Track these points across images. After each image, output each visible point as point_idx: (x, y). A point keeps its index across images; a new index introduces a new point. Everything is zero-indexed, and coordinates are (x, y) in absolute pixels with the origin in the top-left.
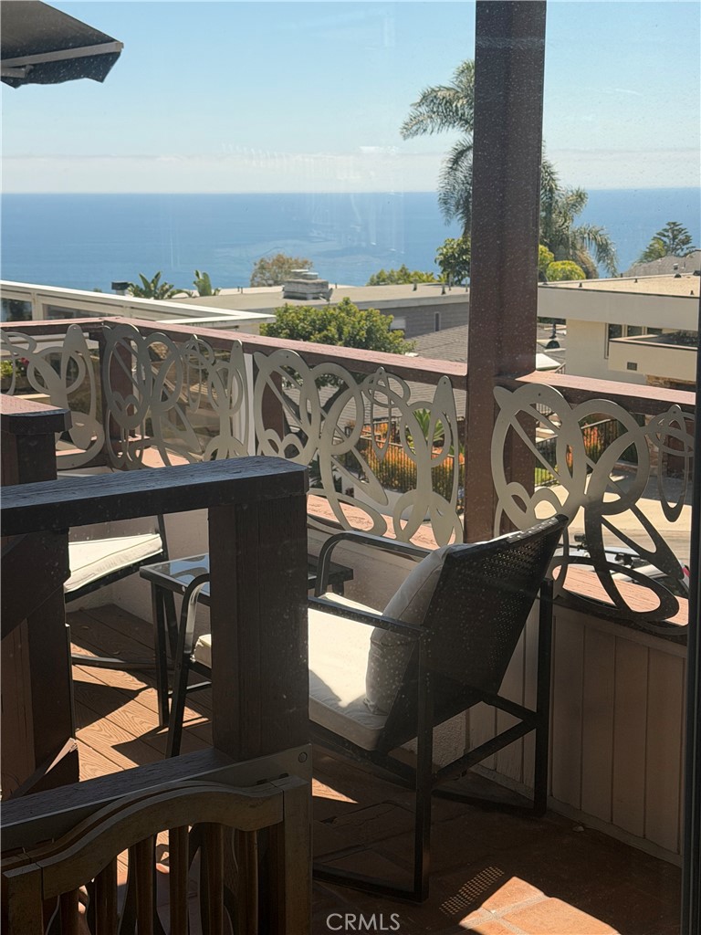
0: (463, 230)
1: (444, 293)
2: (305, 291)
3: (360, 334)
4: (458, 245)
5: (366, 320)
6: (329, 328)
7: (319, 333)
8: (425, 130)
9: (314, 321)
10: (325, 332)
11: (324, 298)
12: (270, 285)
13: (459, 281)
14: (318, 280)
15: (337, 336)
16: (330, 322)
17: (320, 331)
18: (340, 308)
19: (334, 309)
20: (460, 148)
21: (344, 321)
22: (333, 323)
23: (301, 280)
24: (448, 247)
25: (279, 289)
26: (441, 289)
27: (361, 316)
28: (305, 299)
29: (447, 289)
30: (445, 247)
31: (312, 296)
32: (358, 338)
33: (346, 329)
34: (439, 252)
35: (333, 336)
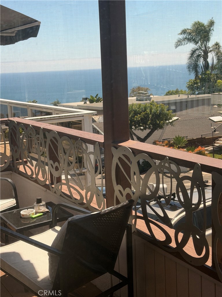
0: (195, 77)
1: (188, 97)
2: (143, 98)
3: (157, 112)
4: (194, 81)
5: (159, 107)
6: (147, 110)
7: (144, 112)
8: (182, 44)
9: (142, 108)
10: (146, 112)
11: (149, 100)
12: (133, 97)
13: (194, 93)
14: (147, 95)
15: (150, 113)
16: (147, 108)
17: (144, 111)
18: (151, 104)
19: (149, 104)
20: (194, 50)
21: (152, 108)
22: (148, 109)
23: (142, 95)
24: (190, 82)
25: (135, 98)
26: (187, 96)
27: (158, 106)
28: (143, 101)
29: (189, 96)
30: (189, 82)
31: (145, 100)
32: (156, 113)
33: (153, 111)
34: (187, 84)
35: (148, 113)
